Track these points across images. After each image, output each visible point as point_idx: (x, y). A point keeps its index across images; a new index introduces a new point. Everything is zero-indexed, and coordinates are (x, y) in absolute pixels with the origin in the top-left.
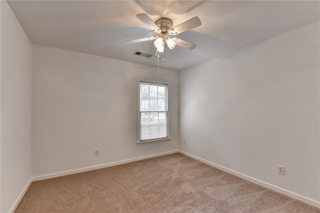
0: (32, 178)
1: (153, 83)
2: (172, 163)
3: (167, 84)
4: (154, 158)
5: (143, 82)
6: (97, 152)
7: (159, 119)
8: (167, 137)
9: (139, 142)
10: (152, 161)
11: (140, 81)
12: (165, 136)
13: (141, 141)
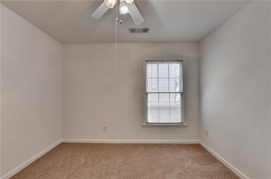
0: (62, 139)
1: (162, 61)
2: (180, 157)
3: (181, 61)
4: (163, 144)
5: (149, 61)
6: (105, 128)
7: (171, 100)
8: (182, 123)
9: (145, 124)
10: (158, 148)
11: (146, 61)
12: (179, 121)
13: (147, 123)
